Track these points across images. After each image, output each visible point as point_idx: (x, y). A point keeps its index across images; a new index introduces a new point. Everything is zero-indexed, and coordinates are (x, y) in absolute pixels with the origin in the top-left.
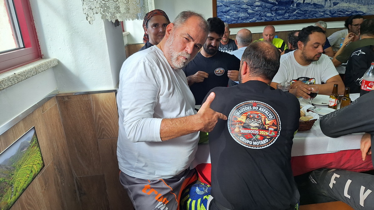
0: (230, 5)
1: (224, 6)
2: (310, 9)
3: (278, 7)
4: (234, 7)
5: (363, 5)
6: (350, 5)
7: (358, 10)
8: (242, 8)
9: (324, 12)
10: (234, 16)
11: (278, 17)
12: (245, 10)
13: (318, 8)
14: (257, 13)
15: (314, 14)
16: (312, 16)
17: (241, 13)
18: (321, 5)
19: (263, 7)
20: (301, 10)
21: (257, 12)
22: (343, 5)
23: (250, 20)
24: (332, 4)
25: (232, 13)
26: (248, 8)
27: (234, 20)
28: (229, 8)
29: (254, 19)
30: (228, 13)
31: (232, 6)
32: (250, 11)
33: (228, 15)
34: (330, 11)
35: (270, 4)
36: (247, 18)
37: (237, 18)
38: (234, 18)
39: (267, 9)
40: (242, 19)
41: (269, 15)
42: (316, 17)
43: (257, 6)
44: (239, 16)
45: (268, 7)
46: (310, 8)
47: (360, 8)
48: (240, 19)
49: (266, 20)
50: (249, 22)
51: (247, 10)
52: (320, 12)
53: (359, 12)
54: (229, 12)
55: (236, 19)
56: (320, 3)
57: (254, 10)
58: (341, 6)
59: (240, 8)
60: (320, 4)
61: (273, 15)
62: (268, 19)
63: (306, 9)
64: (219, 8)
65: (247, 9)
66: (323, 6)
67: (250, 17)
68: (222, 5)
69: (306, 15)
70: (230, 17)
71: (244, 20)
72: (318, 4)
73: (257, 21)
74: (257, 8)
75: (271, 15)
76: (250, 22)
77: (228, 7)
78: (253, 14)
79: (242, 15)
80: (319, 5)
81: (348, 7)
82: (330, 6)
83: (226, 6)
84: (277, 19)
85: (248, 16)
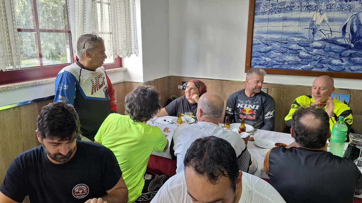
0: (273, 43)
3: (354, 52)
4: (279, 46)
8: (290, 49)
10: (278, 59)
11: (353, 68)
12: (296, 52)
14: (315, 57)
17: (289, 55)
19: (326, 49)
21: (315, 55)
23: (303, 67)
26: (300, 49)
28: (270, 47)
29: (309, 65)
30: (267, 54)
31: (276, 45)
32: (303, 54)
33: (268, 57)
35: (340, 47)
37: (281, 62)
39: (333, 53)
40: (289, 64)
41: (336, 62)
43: (315, 48)
44: (285, 59)
45: (336, 50)
48: (286, 63)
49: (329, 69)
50: (300, 69)
51: (299, 53)
54: (270, 53)
55: (280, 64)
57: (311, 53)
59: (287, 48)
61: (344, 64)
62: (334, 69)
64: (256, 46)
65: (299, 51)
67: (302, 62)
68: (260, 42)
70: (271, 59)
71: (293, 66)
73: (314, 69)
74: (315, 51)
75: (340, 63)
76: (302, 69)
77: (268, 45)
78: (307, 58)
79: (290, 58)
83: (266, 44)
84: (352, 70)
85: (300, 60)
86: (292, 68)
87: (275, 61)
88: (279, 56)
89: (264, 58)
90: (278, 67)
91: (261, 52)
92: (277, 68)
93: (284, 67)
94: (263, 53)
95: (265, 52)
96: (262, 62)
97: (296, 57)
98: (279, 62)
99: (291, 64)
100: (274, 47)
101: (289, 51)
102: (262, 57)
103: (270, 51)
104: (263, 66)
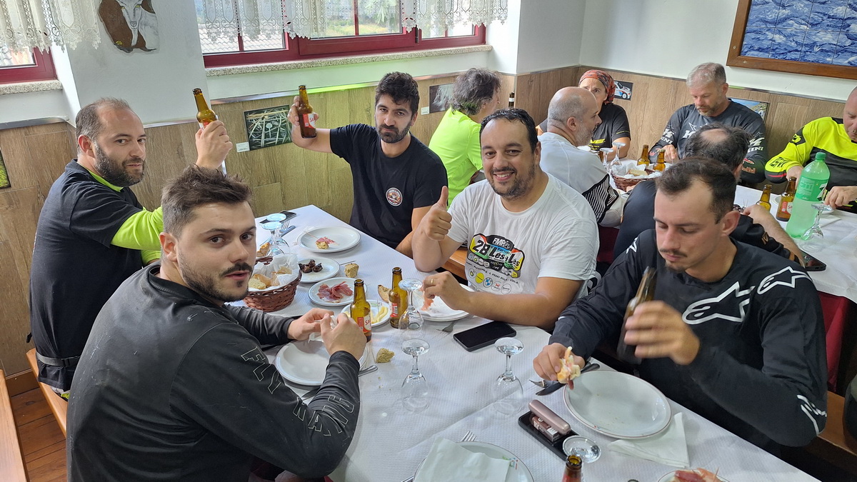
0: (794, 3)
1: (773, 5)
4: (806, 10)
8: (829, 17)
10: (800, 39)
12: (843, 25)
17: (826, 31)
23: (851, 59)
25: (793, 26)
26: (853, 18)
27: (797, 51)
28: (786, 12)
30: (779, 26)
31: (799, 6)
33: (780, 32)
36: (843, 50)
37: (806, 45)
38: (796, 42)
40: (822, 51)
44: (817, 39)
48: (816, 49)
50: (845, 62)
51: (849, 26)
54: (784, 24)
55: (804, 49)
59: (824, 15)
64: (758, 7)
65: (848, 22)
67: (853, 48)
68: (769, 0)
70: (784, 39)
71: (829, 56)
76: (849, 63)
77: (784, 7)
79: (826, 37)
83: (779, 4)
85: (848, 42)
86: (828, 59)
87: (793, 44)
88: (804, 32)
89: (770, 35)
90: (798, 56)
91: (766, 22)
92: (795, 60)
93: (811, 58)
94: (770, 23)
95: (775, 23)
96: (766, 44)
97: (841, 36)
98: (802, 45)
99: (827, 52)
100: (795, 11)
101: (827, 21)
102: (767, 33)
103: (785, 19)
104: (766, 52)
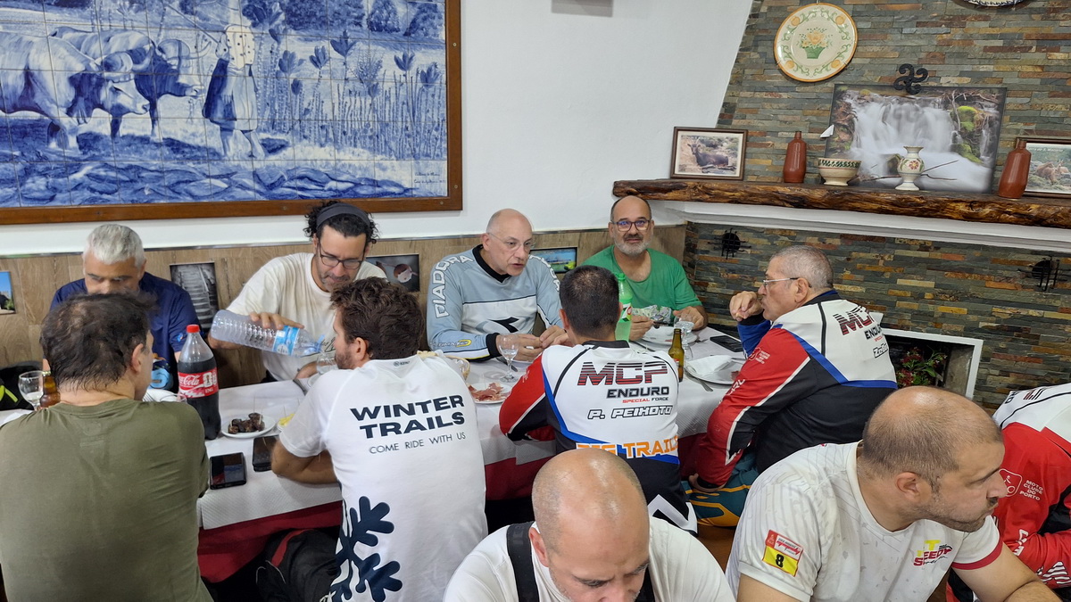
2: (155, 164)
5: (393, 157)
6: (341, 155)
7: (379, 176)
9: (228, 176)
13: (195, 159)
15: (178, 183)
16: (174, 191)
18: (207, 149)
20: (105, 165)
22: (309, 153)
24: (260, 149)
34: (256, 175)
42: (192, 196)
46: (154, 157)
47: (384, 169)
52: (208, 177)
53: (385, 182)
56: (197, 141)
58: (299, 155)
60: (201, 145)
63: (134, 160)
66: (215, 153)
69: (140, 185)
72: (187, 141)
80: (199, 148)
81: (332, 163)
82: (251, 156)
